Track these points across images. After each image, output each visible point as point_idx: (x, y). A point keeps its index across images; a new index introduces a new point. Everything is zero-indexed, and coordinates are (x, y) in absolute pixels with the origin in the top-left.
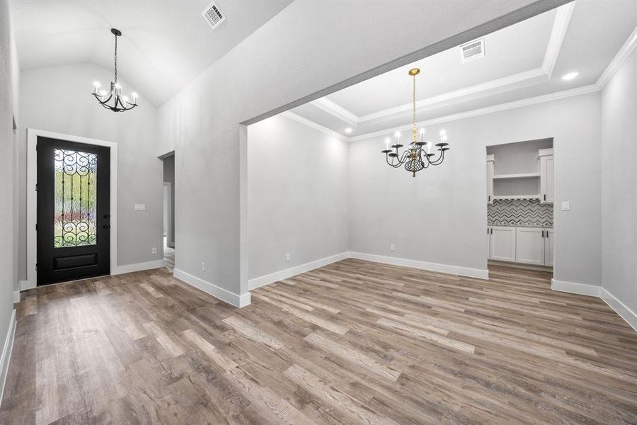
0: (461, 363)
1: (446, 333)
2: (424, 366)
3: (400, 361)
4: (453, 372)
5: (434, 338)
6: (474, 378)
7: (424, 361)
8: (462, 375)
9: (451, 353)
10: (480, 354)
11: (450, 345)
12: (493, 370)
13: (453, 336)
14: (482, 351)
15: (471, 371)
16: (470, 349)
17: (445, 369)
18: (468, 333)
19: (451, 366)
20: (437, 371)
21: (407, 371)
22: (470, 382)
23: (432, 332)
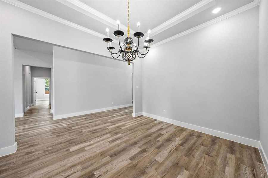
0: (71, 143)
1: (86, 149)
2: (80, 136)
3: (87, 133)
4: (72, 140)
5: (87, 144)
6: (65, 142)
7: (81, 137)
8: (69, 141)
9: (77, 143)
10: (67, 150)
11: (79, 145)
12: (61, 148)
13: (82, 150)
14: (67, 152)
15: (67, 143)
16: (72, 149)
17: (74, 139)
18: (78, 156)
19: (74, 141)
20: (76, 137)
21: (82, 133)
22: (66, 140)
23: (91, 145)
